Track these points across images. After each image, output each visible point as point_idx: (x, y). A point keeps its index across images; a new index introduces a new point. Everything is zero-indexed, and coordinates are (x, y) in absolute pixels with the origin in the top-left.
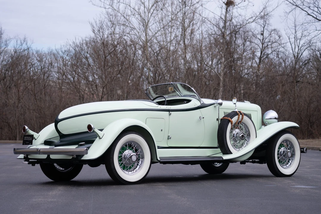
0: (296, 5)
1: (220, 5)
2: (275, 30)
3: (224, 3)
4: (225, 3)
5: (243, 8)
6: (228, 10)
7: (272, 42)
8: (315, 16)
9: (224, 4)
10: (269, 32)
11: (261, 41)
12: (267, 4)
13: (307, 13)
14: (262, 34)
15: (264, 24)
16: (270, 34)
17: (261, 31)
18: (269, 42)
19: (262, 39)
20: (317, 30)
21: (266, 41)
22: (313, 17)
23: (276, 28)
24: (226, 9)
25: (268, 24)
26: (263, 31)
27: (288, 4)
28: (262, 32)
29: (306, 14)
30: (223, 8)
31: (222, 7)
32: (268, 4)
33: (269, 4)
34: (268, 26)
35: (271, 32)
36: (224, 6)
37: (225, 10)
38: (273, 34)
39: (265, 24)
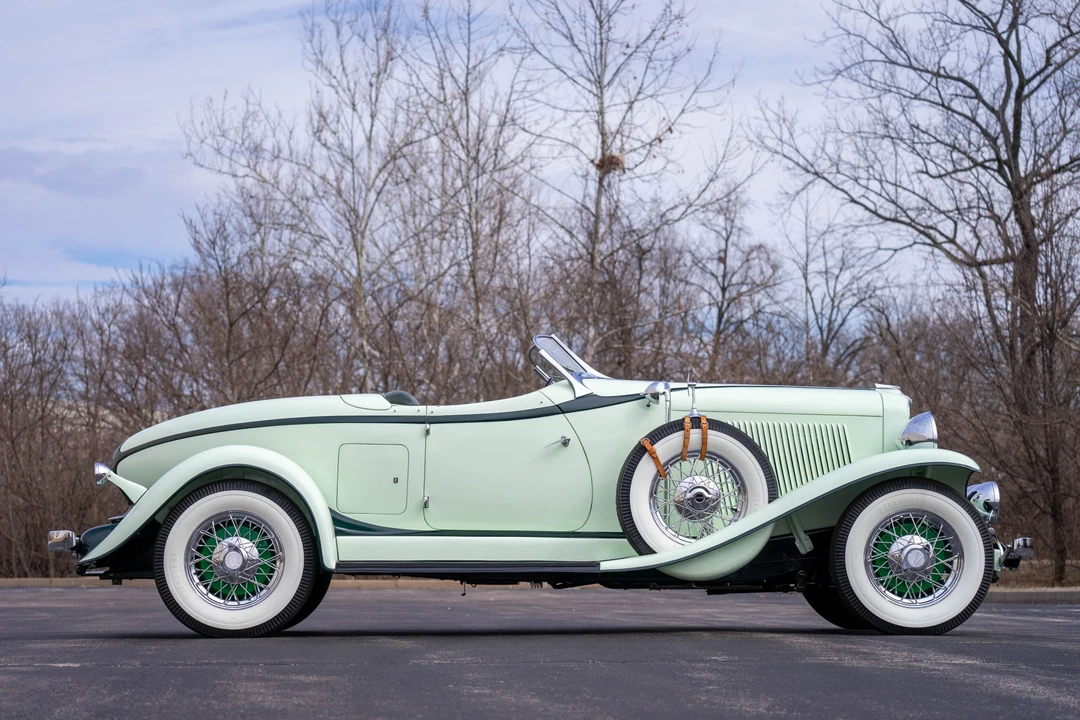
0: (816, 173)
1: (580, 168)
2: (760, 247)
3: (592, 161)
4: (597, 162)
5: (647, 178)
6: (605, 183)
7: (754, 283)
8: (871, 206)
9: (591, 165)
10: (743, 252)
11: (720, 279)
12: (718, 166)
13: (847, 196)
14: (722, 260)
15: (729, 229)
16: (748, 260)
17: (720, 251)
18: (743, 283)
19: (720, 273)
20: (879, 249)
21: (735, 280)
22: (867, 208)
23: (762, 240)
24: (598, 179)
25: (740, 229)
26: (725, 251)
27: (793, 168)
28: (722, 254)
29: (844, 198)
30: (589, 177)
31: (588, 174)
32: (724, 169)
33: (727, 166)
34: (739, 236)
35: (749, 254)
36: (593, 171)
37: (597, 185)
38: (753, 259)
39: (732, 228)
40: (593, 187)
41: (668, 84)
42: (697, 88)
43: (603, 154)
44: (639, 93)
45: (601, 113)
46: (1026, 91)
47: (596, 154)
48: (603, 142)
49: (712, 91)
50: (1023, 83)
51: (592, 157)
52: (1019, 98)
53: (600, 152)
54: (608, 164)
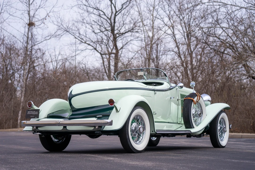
40: (27, 30)
41: (45, 5)
42: (54, 7)
43: (30, 22)
44: (39, 7)
45: (29, 11)
46: (116, 14)
47: (28, 22)
48: (30, 19)
49: (58, 7)
50: (116, 12)
51: (27, 22)
52: (115, 16)
53: (29, 21)
54: (31, 24)
